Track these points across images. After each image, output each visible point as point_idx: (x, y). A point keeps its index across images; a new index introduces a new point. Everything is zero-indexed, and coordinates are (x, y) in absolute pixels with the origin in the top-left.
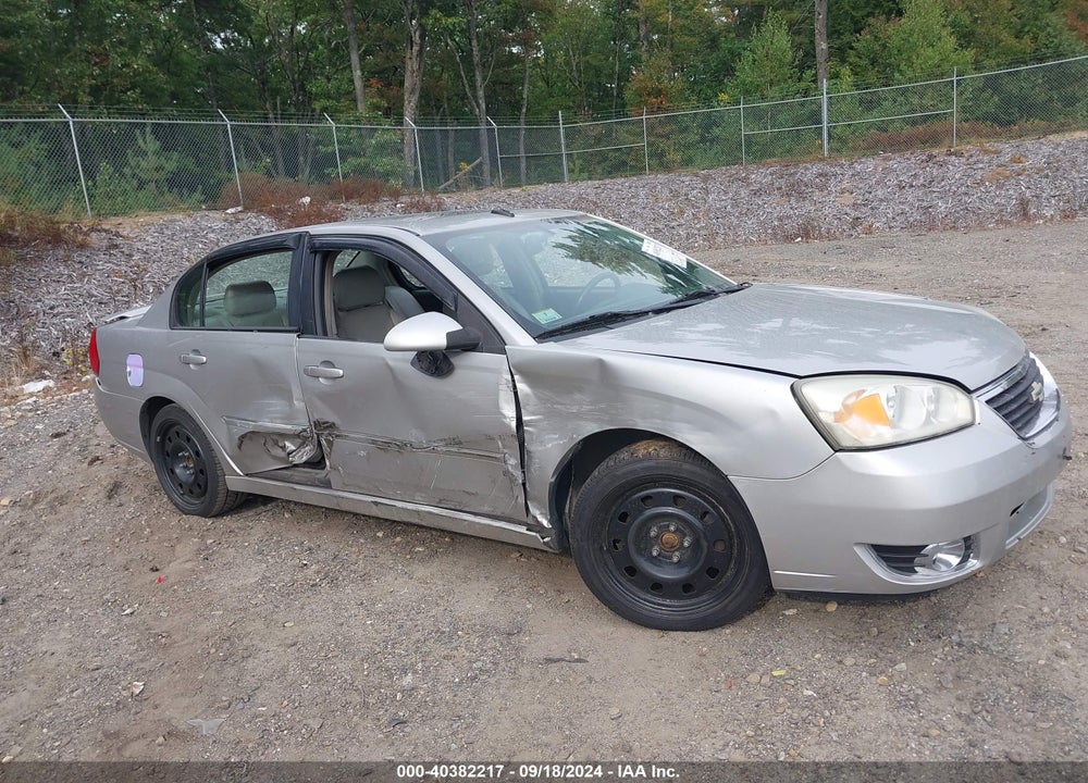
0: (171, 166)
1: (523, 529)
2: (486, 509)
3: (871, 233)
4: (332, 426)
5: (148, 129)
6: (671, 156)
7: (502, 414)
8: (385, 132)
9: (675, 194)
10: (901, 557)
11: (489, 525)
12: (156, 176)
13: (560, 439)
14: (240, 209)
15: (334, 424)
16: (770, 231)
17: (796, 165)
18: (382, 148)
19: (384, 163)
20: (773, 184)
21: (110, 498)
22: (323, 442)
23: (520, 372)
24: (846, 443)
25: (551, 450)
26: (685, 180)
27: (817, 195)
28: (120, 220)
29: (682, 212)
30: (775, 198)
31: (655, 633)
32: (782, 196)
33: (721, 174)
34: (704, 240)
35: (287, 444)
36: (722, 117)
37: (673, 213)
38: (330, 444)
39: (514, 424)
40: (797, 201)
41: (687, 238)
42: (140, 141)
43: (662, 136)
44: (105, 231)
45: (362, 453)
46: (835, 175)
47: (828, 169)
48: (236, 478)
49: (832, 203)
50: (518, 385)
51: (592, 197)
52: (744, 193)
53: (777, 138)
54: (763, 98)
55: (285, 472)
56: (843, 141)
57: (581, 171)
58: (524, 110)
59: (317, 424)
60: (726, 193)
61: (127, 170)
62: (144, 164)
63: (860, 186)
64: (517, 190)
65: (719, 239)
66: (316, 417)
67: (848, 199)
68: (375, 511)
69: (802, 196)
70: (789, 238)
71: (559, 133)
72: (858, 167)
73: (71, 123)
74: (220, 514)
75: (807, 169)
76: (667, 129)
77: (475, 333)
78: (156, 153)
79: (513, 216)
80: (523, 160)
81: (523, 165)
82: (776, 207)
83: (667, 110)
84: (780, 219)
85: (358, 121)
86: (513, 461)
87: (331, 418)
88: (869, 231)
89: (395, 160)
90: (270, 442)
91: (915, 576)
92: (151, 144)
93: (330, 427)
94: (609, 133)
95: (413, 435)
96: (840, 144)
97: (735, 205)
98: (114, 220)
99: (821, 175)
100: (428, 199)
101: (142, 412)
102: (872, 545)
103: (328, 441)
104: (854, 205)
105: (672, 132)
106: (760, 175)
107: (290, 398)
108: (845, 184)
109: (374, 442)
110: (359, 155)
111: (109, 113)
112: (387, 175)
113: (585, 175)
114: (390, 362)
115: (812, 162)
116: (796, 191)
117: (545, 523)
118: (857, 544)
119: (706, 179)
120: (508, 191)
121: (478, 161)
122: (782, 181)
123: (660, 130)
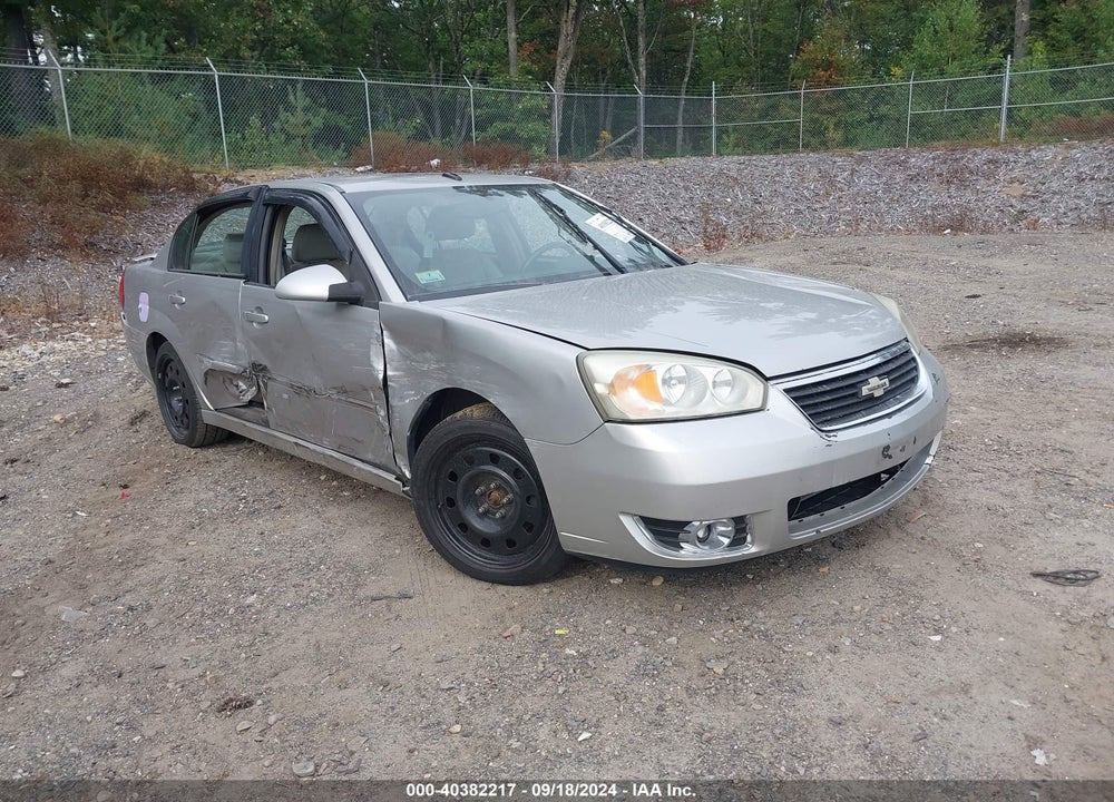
0: (318, 122)
1: (392, 478)
2: (370, 457)
3: (1035, 229)
4: (264, 369)
5: (299, 86)
6: (831, 134)
7: (372, 367)
8: (532, 98)
9: (823, 175)
10: (667, 531)
11: (370, 472)
12: (304, 132)
13: (415, 395)
14: (369, 167)
15: (266, 367)
16: (920, 221)
17: (965, 150)
18: (528, 113)
19: (531, 128)
20: (933, 170)
21: (132, 424)
22: (261, 383)
23: (389, 330)
24: (614, 415)
25: (408, 405)
26: (839, 162)
27: (981, 184)
28: (254, 172)
29: (828, 194)
30: (934, 184)
31: (486, 585)
32: (942, 183)
33: (876, 157)
34: (847, 225)
35: (241, 384)
36: (892, 94)
37: (817, 195)
38: (265, 384)
39: (381, 376)
40: (958, 189)
41: (829, 223)
42: (291, 97)
43: (828, 113)
44: (237, 182)
45: (286, 396)
46: (1007, 164)
47: (1000, 155)
48: (209, 412)
49: (997, 194)
50: (386, 340)
51: (733, 173)
52: (899, 177)
53: (953, 120)
54: (942, 73)
55: (242, 410)
56: (1027, 125)
57: (736, 145)
58: (686, 80)
59: (255, 366)
60: (879, 176)
61: (276, 125)
62: (292, 120)
63: (1034, 175)
64: (654, 162)
65: (864, 226)
66: (253, 359)
67: (1017, 189)
68: (297, 452)
69: (963, 184)
70: (939, 230)
71: (710, 104)
72: (1034, 154)
73: (216, 77)
74: (203, 445)
75: (975, 154)
76: (834, 106)
77: (358, 287)
78: (306, 110)
79: (460, 179)
80: (680, 131)
81: (680, 137)
82: (933, 195)
83: (836, 85)
84: (934, 208)
85: (508, 85)
86: (383, 413)
87: (264, 362)
88: (1034, 225)
89: (540, 126)
90: (228, 382)
91: (682, 552)
92: (299, 99)
93: (262, 369)
94: (774, 107)
95: (315, 381)
96: (1022, 128)
97: (888, 189)
98: (249, 172)
99: (990, 161)
100: (557, 167)
101: (148, 347)
102: (642, 517)
103: (264, 382)
104: (1023, 195)
105: (838, 109)
106: (920, 159)
107: (234, 340)
108: (1016, 173)
109: (292, 386)
110: (507, 120)
111: (268, 70)
112: (532, 140)
113: (740, 150)
114: (299, 311)
115: (984, 148)
116: (957, 178)
117: (408, 474)
118: (623, 513)
119: (860, 161)
120: (644, 162)
121: (633, 130)
122: (945, 168)
123: (826, 106)
